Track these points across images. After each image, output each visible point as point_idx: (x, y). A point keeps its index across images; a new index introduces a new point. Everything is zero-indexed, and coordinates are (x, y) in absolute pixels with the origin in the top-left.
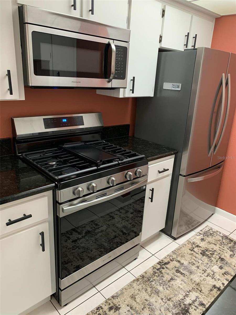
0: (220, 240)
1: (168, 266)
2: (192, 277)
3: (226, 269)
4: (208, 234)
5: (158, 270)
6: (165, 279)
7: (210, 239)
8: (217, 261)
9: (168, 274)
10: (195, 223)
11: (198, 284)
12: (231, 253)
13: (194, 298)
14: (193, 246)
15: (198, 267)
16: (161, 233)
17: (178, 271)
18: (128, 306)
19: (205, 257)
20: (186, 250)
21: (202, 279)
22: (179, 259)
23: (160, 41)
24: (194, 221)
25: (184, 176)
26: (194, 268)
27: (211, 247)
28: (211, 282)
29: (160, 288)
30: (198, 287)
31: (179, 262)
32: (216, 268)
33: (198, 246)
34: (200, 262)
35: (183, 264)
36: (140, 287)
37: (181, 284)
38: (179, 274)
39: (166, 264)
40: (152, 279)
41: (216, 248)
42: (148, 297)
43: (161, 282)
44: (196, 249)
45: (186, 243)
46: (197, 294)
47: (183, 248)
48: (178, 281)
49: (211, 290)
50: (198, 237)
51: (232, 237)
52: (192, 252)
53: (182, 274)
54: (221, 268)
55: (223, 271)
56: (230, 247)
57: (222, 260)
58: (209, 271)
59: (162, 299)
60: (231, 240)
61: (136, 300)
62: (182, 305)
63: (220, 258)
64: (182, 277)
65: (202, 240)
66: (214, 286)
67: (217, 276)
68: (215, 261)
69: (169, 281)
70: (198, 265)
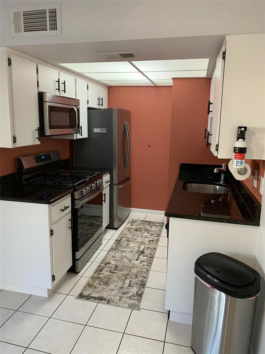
0: (141, 223)
1: (121, 241)
2: (137, 241)
3: (151, 233)
4: (133, 222)
5: (117, 244)
6: (124, 246)
7: (135, 224)
8: (145, 231)
9: (124, 243)
10: (123, 219)
11: (142, 242)
12: (150, 226)
13: (143, 247)
14: (129, 230)
15: (137, 236)
16: (106, 229)
17: (128, 241)
18: (114, 260)
19: (138, 232)
20: (126, 232)
21: (142, 240)
22: (125, 236)
23: (88, 103)
24: (122, 218)
25: (117, 184)
26: (135, 237)
27: (138, 226)
28: (148, 240)
29: (125, 249)
30: (142, 243)
31: (126, 237)
32: (146, 234)
33: (131, 228)
34: (137, 234)
35: (129, 237)
36: (114, 252)
37: (134, 245)
38: (130, 242)
39: (120, 240)
40: (117, 248)
41: (141, 226)
42: (121, 255)
43: (123, 247)
44: (131, 230)
45: (124, 229)
46: (144, 246)
47: (124, 232)
48: (131, 244)
49: (149, 242)
50: (129, 225)
51: (146, 220)
52: (130, 232)
53: (131, 241)
54: (149, 233)
55: (150, 234)
56: (148, 224)
57: (147, 230)
58: (143, 236)
59: (129, 253)
60: (147, 221)
61: (116, 257)
62: (139, 251)
63: (145, 230)
64: (132, 242)
65: (132, 225)
66: (150, 240)
67: (148, 237)
68: (144, 231)
69: (127, 246)
70: (137, 235)
